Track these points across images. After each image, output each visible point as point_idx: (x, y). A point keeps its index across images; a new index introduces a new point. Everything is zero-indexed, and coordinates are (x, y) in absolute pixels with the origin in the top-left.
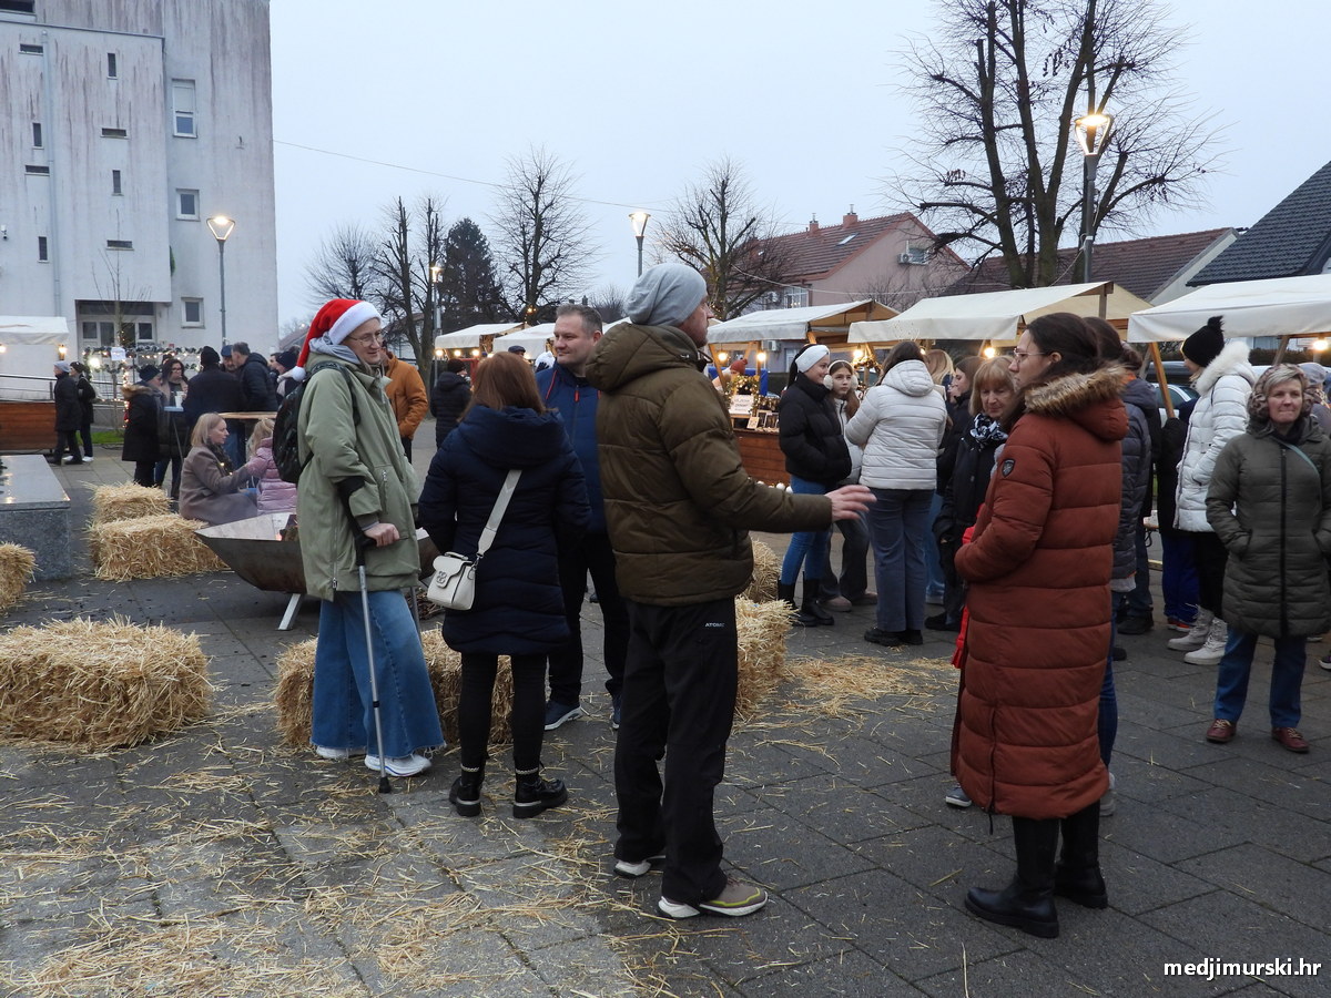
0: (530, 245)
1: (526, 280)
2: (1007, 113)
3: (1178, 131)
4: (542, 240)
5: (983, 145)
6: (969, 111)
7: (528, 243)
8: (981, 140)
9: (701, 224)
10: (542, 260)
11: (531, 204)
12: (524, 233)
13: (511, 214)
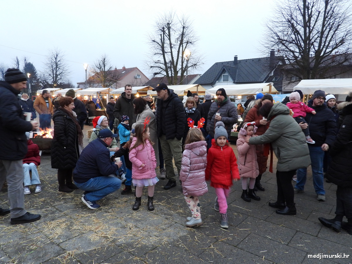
0: (54, 70)
1: (53, 78)
2: (167, 49)
3: (198, 56)
4: (57, 69)
5: (162, 56)
6: (160, 48)
7: (53, 69)
8: (162, 54)
9: (99, 67)
10: (58, 73)
11: (55, 60)
12: (52, 67)
13: (49, 62)
